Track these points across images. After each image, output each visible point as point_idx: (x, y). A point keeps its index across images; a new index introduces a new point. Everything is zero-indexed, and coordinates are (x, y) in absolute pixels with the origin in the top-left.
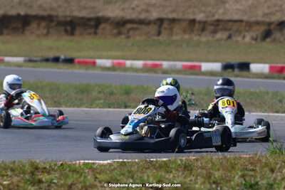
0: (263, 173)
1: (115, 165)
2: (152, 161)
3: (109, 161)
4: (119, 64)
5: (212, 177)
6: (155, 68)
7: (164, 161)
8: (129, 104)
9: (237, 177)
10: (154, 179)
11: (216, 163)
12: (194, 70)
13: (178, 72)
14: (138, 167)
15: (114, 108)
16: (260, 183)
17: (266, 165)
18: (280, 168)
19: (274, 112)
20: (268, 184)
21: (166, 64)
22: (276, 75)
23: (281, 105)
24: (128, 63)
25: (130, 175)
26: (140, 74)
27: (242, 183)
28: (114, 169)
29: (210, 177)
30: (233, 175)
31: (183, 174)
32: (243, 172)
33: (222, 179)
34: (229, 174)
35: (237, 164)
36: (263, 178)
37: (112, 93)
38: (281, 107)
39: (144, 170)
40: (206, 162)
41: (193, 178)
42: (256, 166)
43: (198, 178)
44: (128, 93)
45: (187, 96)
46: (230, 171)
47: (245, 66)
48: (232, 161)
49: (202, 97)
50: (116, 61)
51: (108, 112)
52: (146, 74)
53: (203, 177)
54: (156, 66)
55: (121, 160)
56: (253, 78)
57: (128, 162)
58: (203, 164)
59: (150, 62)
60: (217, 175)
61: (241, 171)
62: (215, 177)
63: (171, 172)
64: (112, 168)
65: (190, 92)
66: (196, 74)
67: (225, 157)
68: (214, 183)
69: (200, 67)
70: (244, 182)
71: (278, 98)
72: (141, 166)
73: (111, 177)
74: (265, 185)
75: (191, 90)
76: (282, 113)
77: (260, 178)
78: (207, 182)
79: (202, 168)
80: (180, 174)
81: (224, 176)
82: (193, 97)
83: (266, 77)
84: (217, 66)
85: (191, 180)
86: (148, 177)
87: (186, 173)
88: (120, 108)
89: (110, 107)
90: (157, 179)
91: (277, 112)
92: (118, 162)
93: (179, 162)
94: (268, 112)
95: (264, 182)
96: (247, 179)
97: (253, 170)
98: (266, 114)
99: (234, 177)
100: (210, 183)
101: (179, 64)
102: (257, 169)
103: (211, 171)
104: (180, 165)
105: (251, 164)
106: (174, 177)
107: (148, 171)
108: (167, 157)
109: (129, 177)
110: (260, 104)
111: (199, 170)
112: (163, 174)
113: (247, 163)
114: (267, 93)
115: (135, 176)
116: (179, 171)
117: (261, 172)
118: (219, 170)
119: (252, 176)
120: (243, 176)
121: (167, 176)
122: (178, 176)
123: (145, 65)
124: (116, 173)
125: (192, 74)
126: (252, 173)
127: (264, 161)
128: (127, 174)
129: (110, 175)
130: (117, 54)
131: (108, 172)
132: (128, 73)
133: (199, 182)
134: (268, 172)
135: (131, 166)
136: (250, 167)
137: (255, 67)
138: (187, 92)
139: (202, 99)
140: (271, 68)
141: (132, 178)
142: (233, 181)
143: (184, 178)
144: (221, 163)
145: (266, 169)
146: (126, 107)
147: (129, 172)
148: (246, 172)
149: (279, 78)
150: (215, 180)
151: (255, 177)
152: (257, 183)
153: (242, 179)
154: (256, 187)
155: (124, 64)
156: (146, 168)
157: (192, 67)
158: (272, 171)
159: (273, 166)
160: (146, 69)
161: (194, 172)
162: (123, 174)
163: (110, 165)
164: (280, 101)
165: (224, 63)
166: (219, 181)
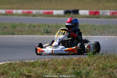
0: (84, 66)
1: (6, 65)
2: (26, 62)
3: (3, 63)
4: (10, 12)
5: (57, 69)
6: (28, 14)
7: (32, 62)
8: (14, 33)
9: (70, 69)
10: (26, 71)
11: (59, 62)
12: (50, 14)
13: (41, 15)
14: (18, 66)
15: (7, 35)
16: (82, 72)
17: (86, 62)
18: (93, 64)
19: (91, 35)
20: (87, 72)
21: (34, 12)
22: (92, 16)
23: (95, 31)
24: (14, 11)
25: (14, 69)
26: (21, 17)
27: (72, 72)
28: (6, 67)
29: (56, 69)
30: (68, 68)
31: (42, 68)
32: (73, 67)
33: (63, 70)
34: (66, 68)
35: (71, 62)
36: (84, 69)
37: (6, 27)
38: (95, 33)
39: (22, 67)
40: (54, 62)
41: (47, 70)
42: (80, 63)
43: (50, 70)
44: (14, 27)
45: (45, 28)
46: (67, 66)
47: (76, 12)
48: (68, 61)
49: (53, 28)
50: (8, 11)
51: (3, 37)
52: (24, 17)
53: (52, 69)
54: (29, 12)
55: (9, 62)
56: (80, 18)
57: (13, 63)
58: (53, 63)
59: (26, 11)
60: (60, 68)
61: (73, 66)
62: (59, 69)
63: (36, 67)
64: (4, 66)
65: (47, 26)
66: (50, 16)
67: (64, 59)
68: (58, 72)
69: (52, 13)
70: (74, 72)
71: (94, 28)
72: (20, 64)
73: (4, 71)
74: (85, 73)
75: (48, 25)
76: (95, 35)
77: (82, 69)
78: (54, 72)
79: (52, 65)
80: (40, 68)
81: (63, 69)
82: (49, 29)
83: (87, 17)
84: (61, 12)
85: (46, 71)
86: (24, 70)
87: (43, 68)
88: (10, 35)
89: (4, 35)
90: (28, 71)
91: (93, 35)
92: (8, 63)
93: (40, 62)
94: (88, 36)
95: (84, 71)
96: (76, 70)
97: (79, 65)
98: (87, 36)
99: (69, 69)
100: (56, 72)
101: (41, 11)
102: (81, 64)
103: (57, 66)
104: (40, 63)
105: (78, 62)
106: (37, 70)
107: (23, 67)
108: (34, 60)
109: (13, 71)
110: (84, 31)
111: (50, 66)
112: (32, 68)
113: (76, 62)
114: (88, 26)
115: (17, 70)
116: (40, 67)
117: (83, 66)
118: (61, 66)
119: (78, 68)
120: (73, 69)
121: (33, 70)
122: (40, 69)
123: (23, 12)
124: (7, 69)
125: (48, 16)
126: (78, 67)
127: (84, 60)
128: (12, 69)
129: (3, 70)
130: (8, 6)
131: (2, 68)
132: (14, 17)
133: (50, 72)
134: (87, 66)
135: (15, 65)
136: (77, 64)
137: (81, 12)
138: (45, 26)
139: (54, 29)
140: (90, 13)
141: (15, 71)
142: (68, 71)
143: (43, 70)
144: (62, 62)
145: (86, 64)
146: (13, 34)
147: (13, 68)
148: (75, 66)
149: (94, 17)
150: (59, 71)
151: (80, 69)
152: (81, 72)
153: (73, 70)
154: (80, 74)
155: (12, 12)
156: (23, 66)
157: (48, 13)
158: (89, 65)
159: (89, 63)
160: (24, 14)
161: (48, 67)
162: (10, 69)
163: (3, 64)
164: (95, 29)
165: (65, 10)
166: (61, 71)
